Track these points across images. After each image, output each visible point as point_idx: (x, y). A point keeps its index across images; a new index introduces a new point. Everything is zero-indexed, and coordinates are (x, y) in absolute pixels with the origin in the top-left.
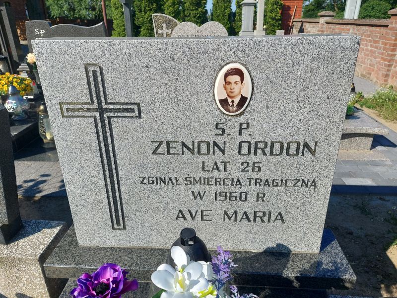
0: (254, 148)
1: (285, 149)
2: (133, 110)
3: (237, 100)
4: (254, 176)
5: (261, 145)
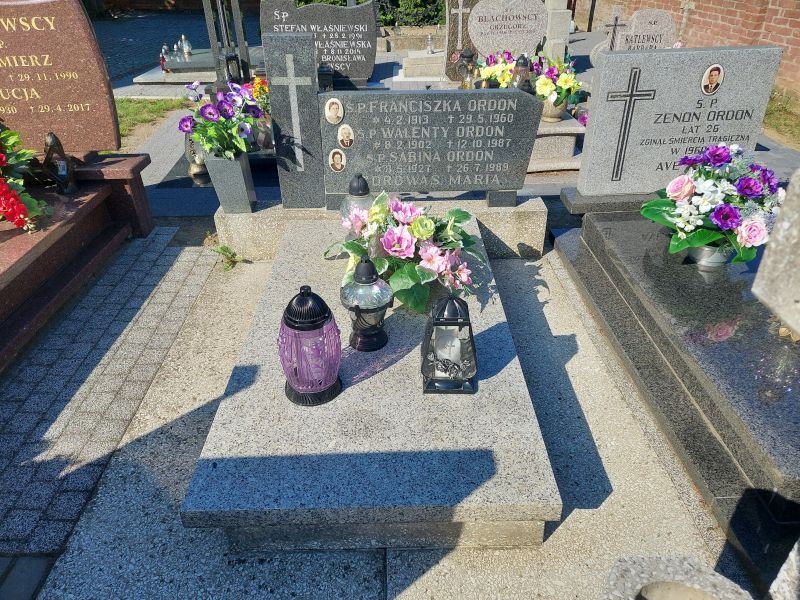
1: (735, 116)
2: (650, 94)
3: (714, 86)
4: (713, 134)
5: (721, 114)
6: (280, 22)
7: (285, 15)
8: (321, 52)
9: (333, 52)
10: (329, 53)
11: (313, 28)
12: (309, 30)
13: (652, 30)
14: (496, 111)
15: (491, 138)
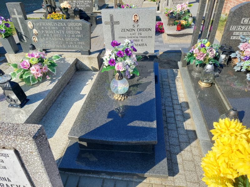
0: (140, 30)
1: (146, 30)
2: (118, 23)
3: (136, 20)
8: (76, 4)
14: (76, 26)
15: (77, 34)
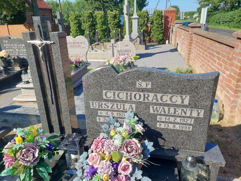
6: (6, 43)
7: (7, 41)
8: (19, 52)
9: (22, 53)
10: (21, 53)
11: (15, 45)
12: (14, 46)
13: (126, 48)
